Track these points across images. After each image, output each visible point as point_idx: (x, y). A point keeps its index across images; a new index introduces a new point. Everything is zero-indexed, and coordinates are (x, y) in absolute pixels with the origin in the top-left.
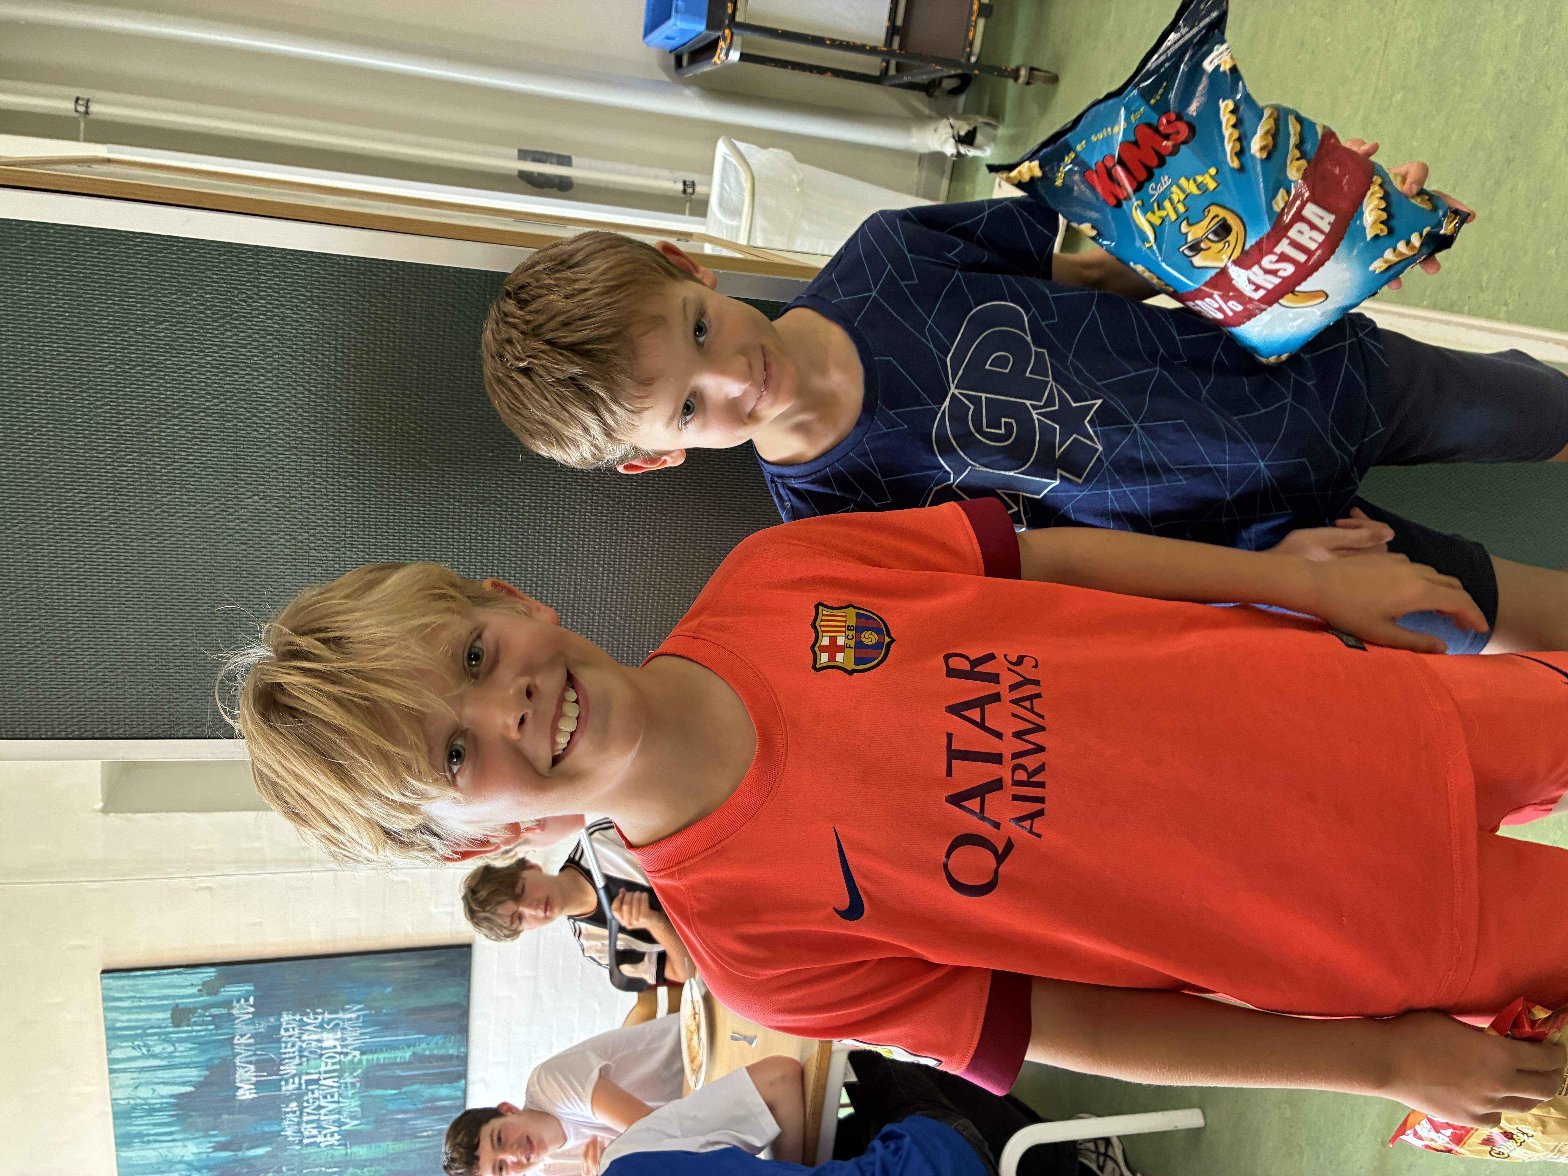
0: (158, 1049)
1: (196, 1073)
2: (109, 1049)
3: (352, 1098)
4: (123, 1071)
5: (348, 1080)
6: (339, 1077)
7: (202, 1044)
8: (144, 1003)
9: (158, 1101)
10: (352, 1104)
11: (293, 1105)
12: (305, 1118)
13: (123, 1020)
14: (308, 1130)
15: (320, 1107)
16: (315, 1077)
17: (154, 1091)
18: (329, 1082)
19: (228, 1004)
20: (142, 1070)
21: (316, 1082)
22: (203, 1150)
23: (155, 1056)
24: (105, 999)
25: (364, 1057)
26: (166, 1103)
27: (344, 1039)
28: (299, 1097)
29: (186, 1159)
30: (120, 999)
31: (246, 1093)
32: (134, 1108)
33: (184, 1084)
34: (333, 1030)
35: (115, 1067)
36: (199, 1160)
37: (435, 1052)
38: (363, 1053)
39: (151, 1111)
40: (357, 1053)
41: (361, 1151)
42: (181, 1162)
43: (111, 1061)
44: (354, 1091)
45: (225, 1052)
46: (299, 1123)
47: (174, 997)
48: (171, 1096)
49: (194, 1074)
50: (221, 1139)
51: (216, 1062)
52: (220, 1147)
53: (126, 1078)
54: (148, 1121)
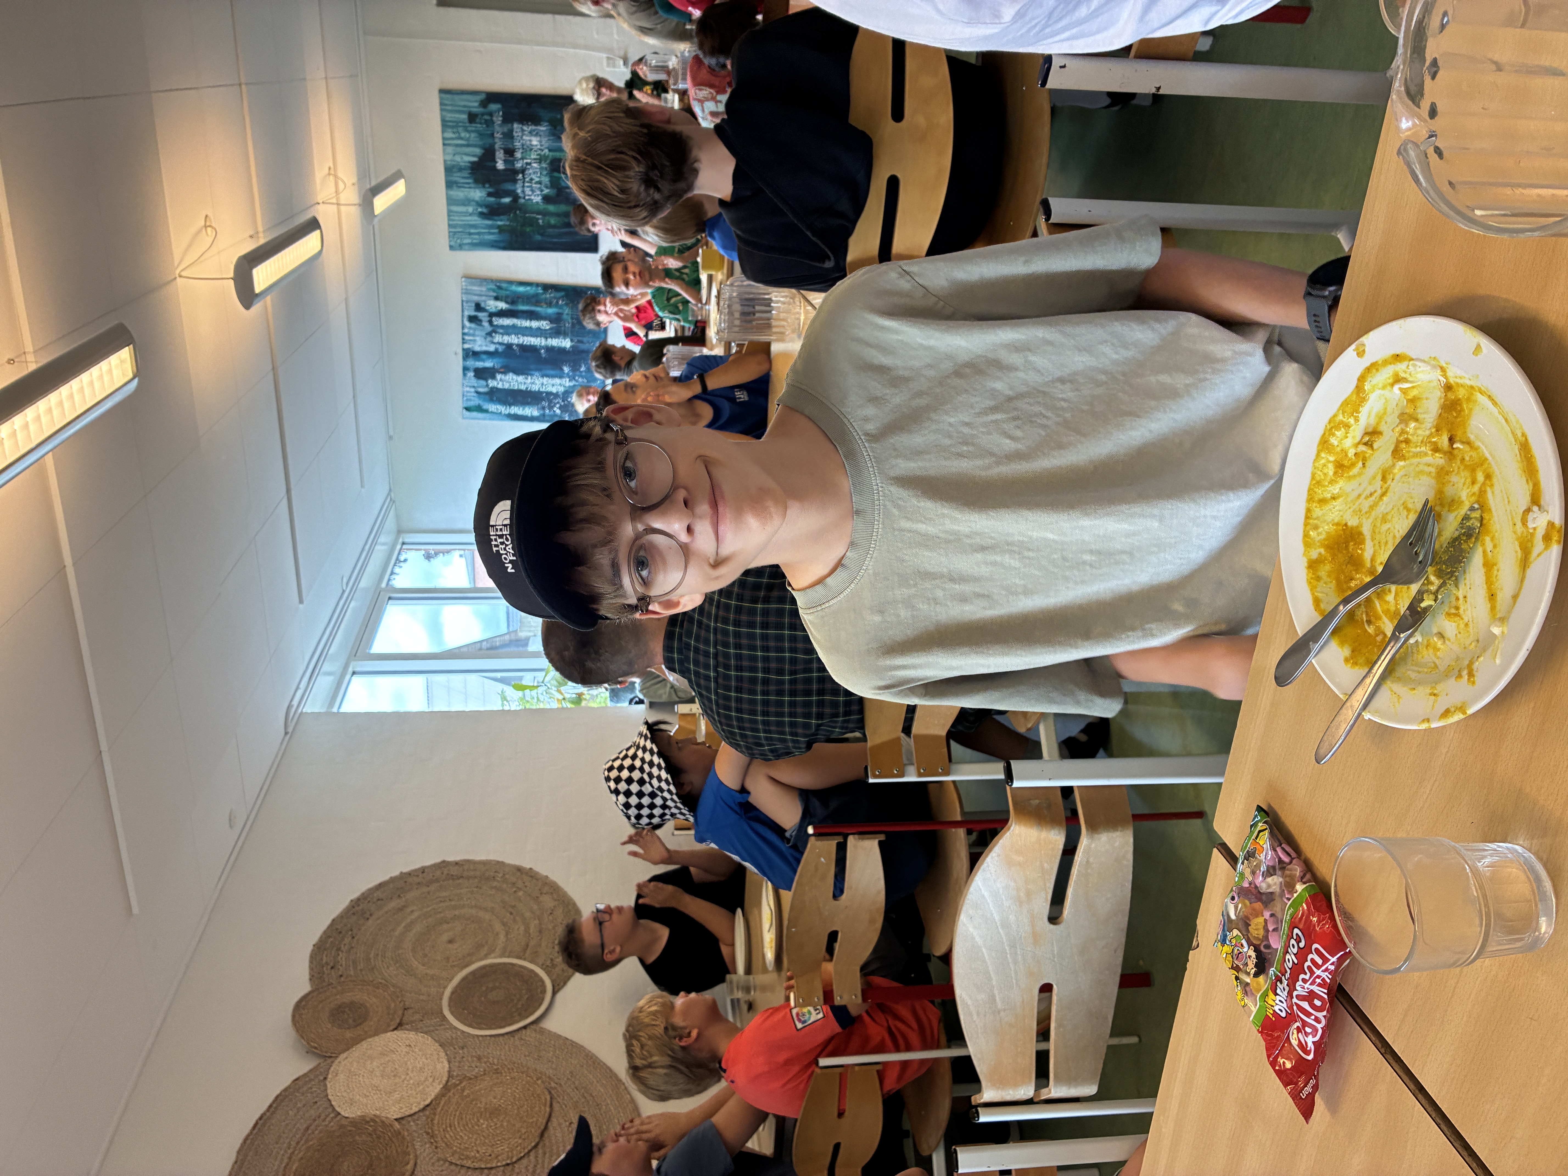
0: (463, 135)
2: (443, 132)
3: (546, 176)
4: (449, 145)
5: (544, 165)
6: (540, 163)
7: (481, 135)
8: (457, 108)
9: (464, 164)
10: (546, 180)
11: (520, 176)
12: (527, 184)
13: (449, 116)
14: (528, 191)
15: (532, 179)
16: (529, 161)
17: (462, 158)
18: (535, 165)
19: (491, 114)
20: (457, 145)
21: (529, 164)
22: (483, 196)
23: (461, 138)
24: (441, 104)
25: (551, 154)
26: (467, 166)
27: (540, 142)
28: (523, 171)
29: (476, 199)
30: (446, 105)
31: (500, 165)
32: (453, 166)
33: (474, 156)
34: (536, 135)
35: (446, 142)
36: (481, 201)
38: (550, 150)
39: (461, 169)
40: (546, 151)
41: (551, 208)
42: (473, 201)
43: (444, 139)
44: (546, 172)
45: (490, 141)
46: (523, 186)
47: (470, 107)
48: (469, 162)
49: (478, 151)
50: (491, 190)
51: (487, 146)
52: (489, 195)
53: (450, 150)
54: (459, 174)
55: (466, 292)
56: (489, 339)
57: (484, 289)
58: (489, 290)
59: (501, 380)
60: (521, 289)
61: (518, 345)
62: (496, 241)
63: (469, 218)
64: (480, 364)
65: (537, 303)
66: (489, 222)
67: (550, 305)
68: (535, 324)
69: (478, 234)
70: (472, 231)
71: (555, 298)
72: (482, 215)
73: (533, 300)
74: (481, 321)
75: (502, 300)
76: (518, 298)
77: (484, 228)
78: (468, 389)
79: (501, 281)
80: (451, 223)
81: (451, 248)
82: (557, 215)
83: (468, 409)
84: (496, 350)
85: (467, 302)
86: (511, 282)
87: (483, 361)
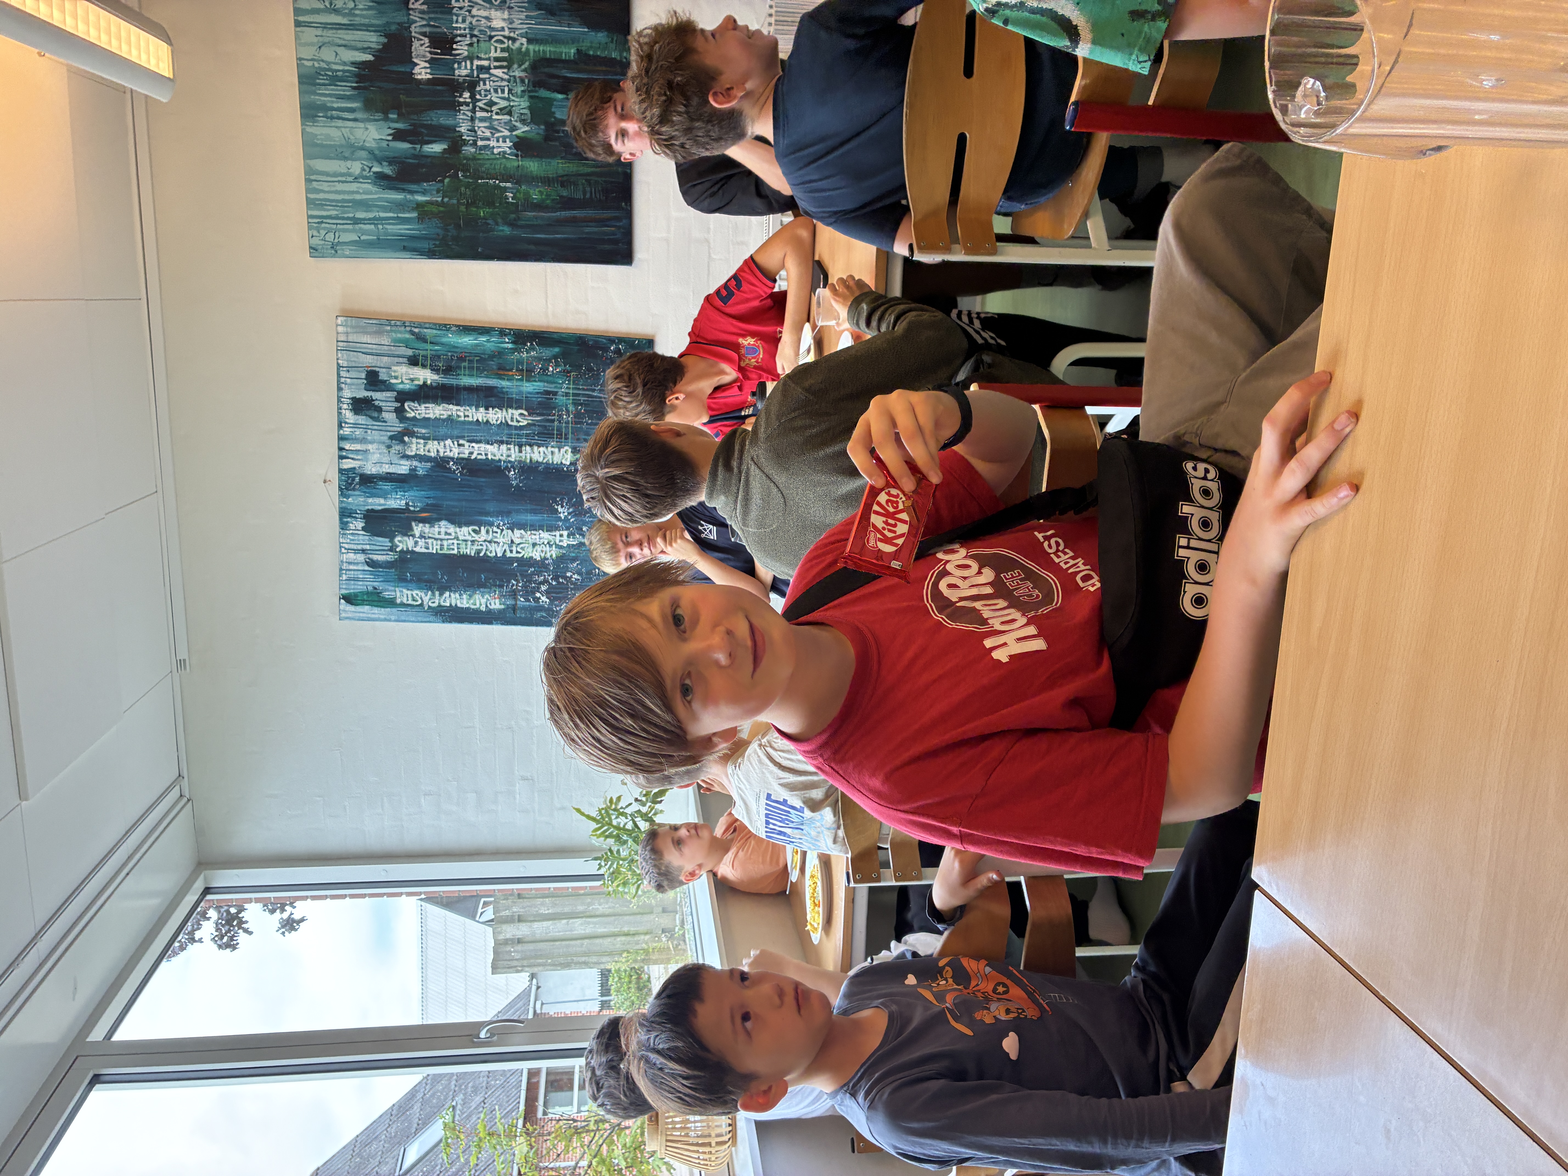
0: (340, 3)
1: (374, 39)
3: (522, 97)
4: (308, 25)
5: (518, 73)
6: (509, 67)
7: (380, 4)
9: (341, 68)
10: (522, 104)
11: (467, 95)
12: (479, 114)
14: (482, 130)
15: (491, 104)
16: (485, 63)
17: (337, 54)
18: (498, 72)
20: (325, 26)
21: (487, 69)
22: (383, 137)
23: (336, 11)
25: (531, 47)
26: (348, 71)
27: (511, 21)
28: (472, 85)
29: (368, 145)
31: (422, 72)
32: (319, 72)
33: (364, 50)
34: (500, 7)
35: (301, 19)
36: (380, 149)
37: (599, 53)
38: (530, 41)
39: (334, 79)
40: (524, 40)
41: (533, 166)
42: (363, 148)
43: (297, 11)
44: (523, 88)
45: (400, 17)
46: (472, 119)
48: (353, 63)
49: (374, 40)
50: (400, 126)
51: (393, 27)
52: (398, 136)
53: (310, 34)
54: (331, 90)
55: (347, 347)
56: (398, 447)
57: (385, 340)
58: (397, 342)
59: (422, 537)
60: (467, 341)
61: (458, 461)
62: (412, 238)
63: (354, 187)
64: (377, 503)
65: (502, 371)
66: (398, 196)
67: (528, 374)
68: (495, 416)
69: (374, 221)
70: (360, 215)
71: (539, 359)
72: (381, 179)
73: (493, 364)
74: (379, 410)
75: (424, 366)
76: (461, 359)
77: (384, 209)
78: (351, 556)
79: (421, 325)
80: (312, 196)
81: (314, 251)
82: (547, 181)
83: (349, 599)
84: (413, 470)
85: (349, 369)
86: (445, 327)
87: (384, 495)
